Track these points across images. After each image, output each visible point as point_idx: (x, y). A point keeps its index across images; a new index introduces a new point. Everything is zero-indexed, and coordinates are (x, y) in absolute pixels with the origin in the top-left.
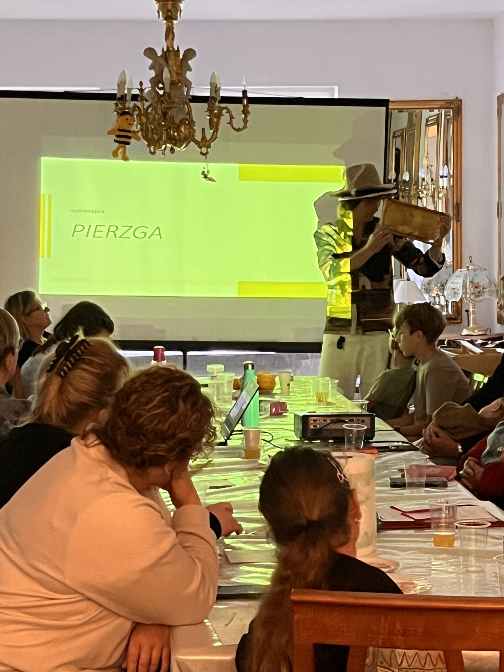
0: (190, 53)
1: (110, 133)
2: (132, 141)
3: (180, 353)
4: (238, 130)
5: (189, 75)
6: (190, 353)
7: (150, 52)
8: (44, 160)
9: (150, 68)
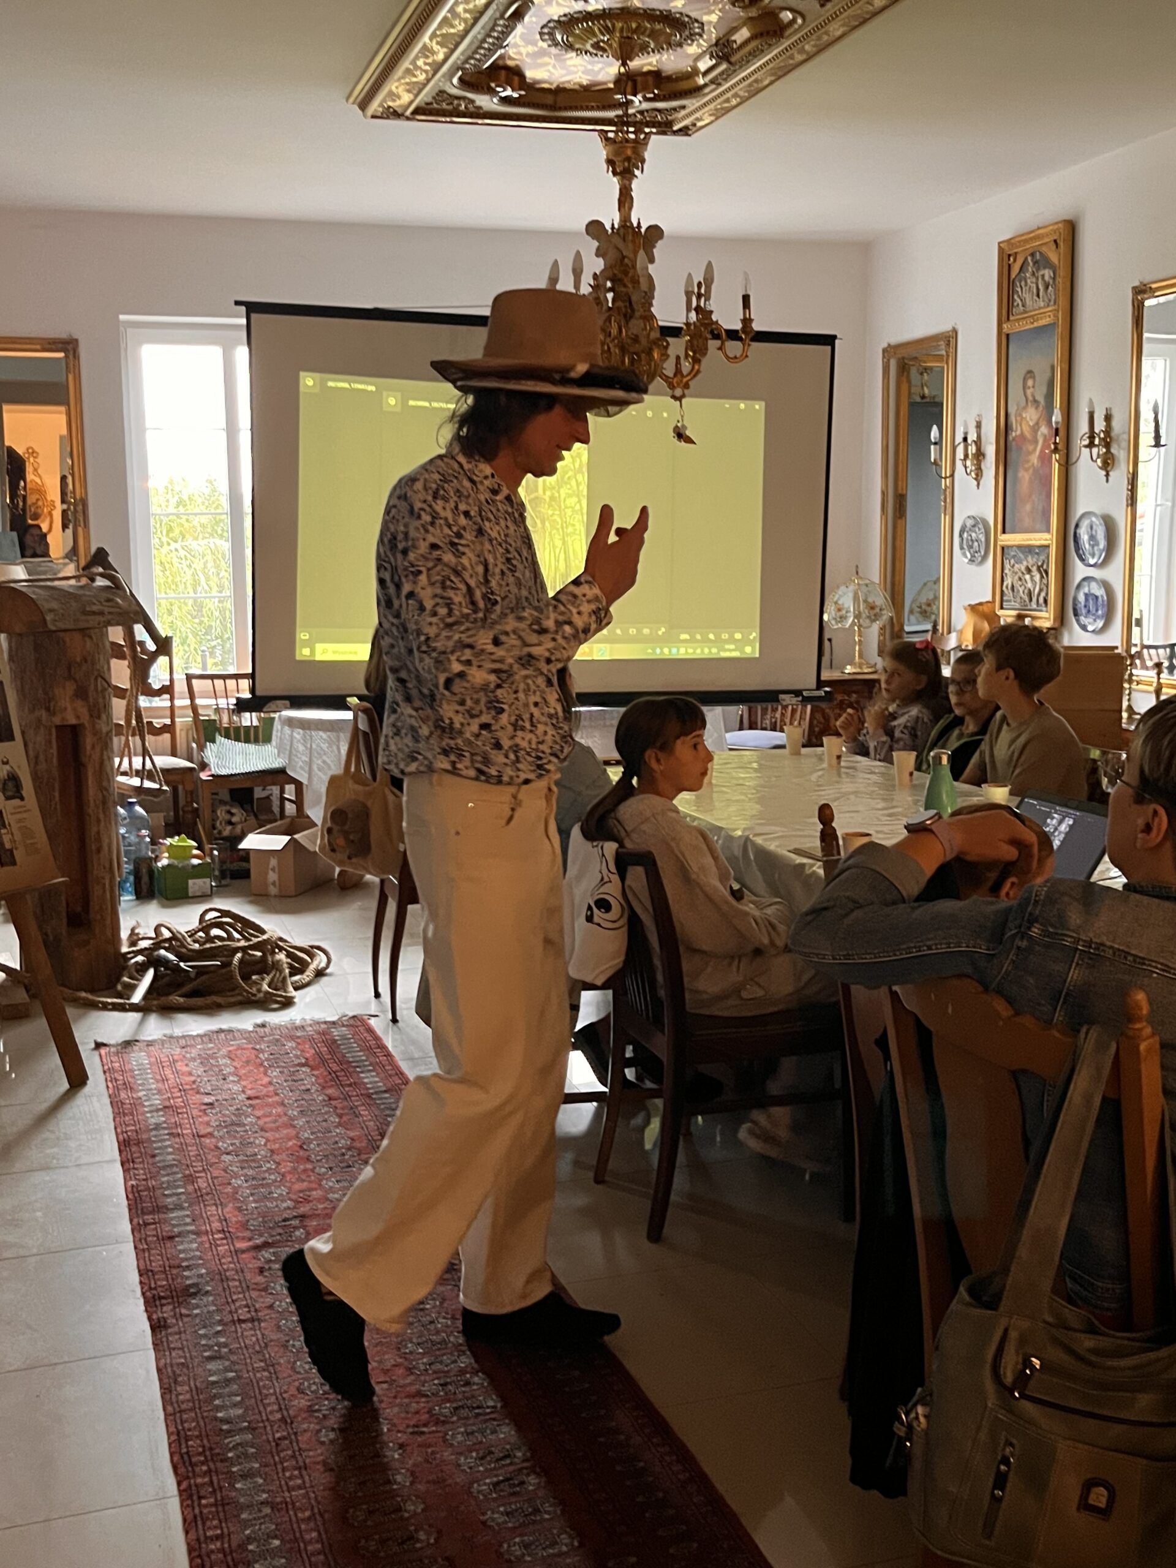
0: (655, 233)
7: (595, 228)
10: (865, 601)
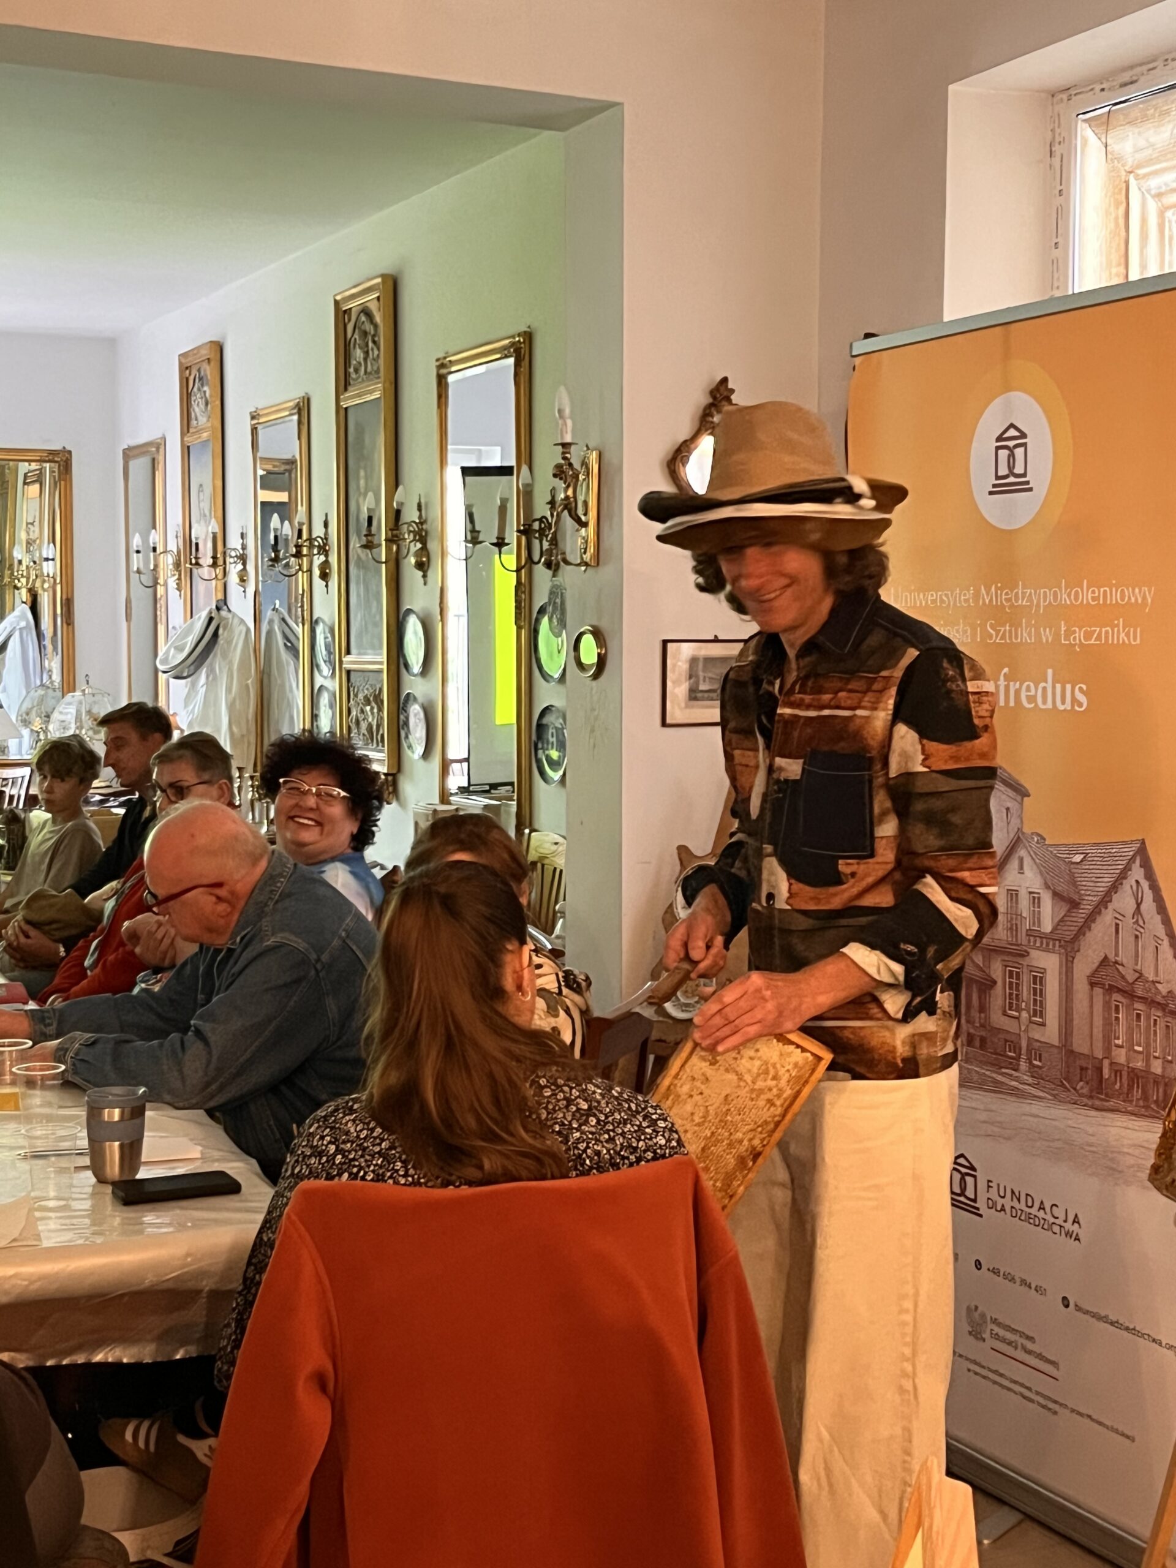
10: (89, 712)
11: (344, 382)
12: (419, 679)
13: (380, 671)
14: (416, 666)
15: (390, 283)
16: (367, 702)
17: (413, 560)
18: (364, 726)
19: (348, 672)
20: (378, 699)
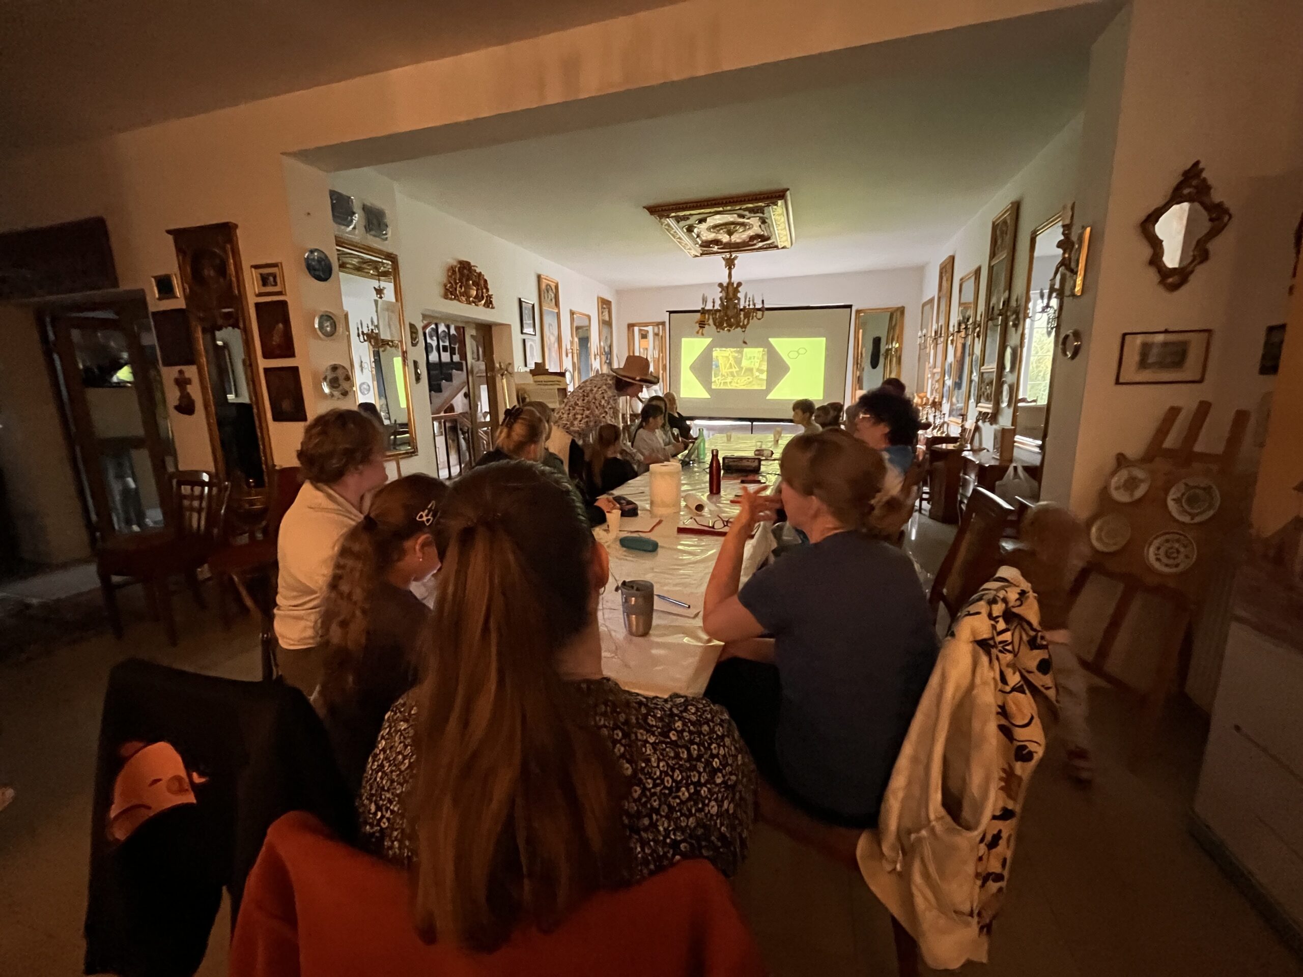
0: (739, 284)
1: (696, 323)
2: (706, 326)
3: (750, 423)
4: (759, 319)
5: (739, 295)
6: (754, 423)
7: (721, 285)
8: (684, 340)
9: (721, 292)
11: (993, 255)
12: (1010, 374)
13: (993, 372)
14: (1008, 369)
15: (1016, 205)
16: (988, 384)
17: (1011, 323)
18: (986, 394)
19: (983, 373)
20: (991, 382)
